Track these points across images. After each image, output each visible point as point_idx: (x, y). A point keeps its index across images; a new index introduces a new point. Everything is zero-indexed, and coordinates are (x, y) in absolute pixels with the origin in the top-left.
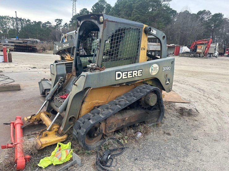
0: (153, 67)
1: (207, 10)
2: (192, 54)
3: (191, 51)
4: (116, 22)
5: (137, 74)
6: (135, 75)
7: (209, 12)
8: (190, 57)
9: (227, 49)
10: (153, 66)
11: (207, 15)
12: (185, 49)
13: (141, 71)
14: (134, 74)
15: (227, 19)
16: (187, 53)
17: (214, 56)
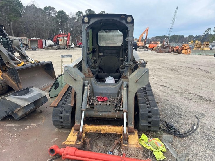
1: (52, 7)
2: (57, 47)
3: (54, 43)
7: (54, 8)
8: (55, 49)
9: (78, 41)
11: (53, 11)
12: (49, 42)
15: (68, 16)
16: (52, 46)
17: (72, 47)
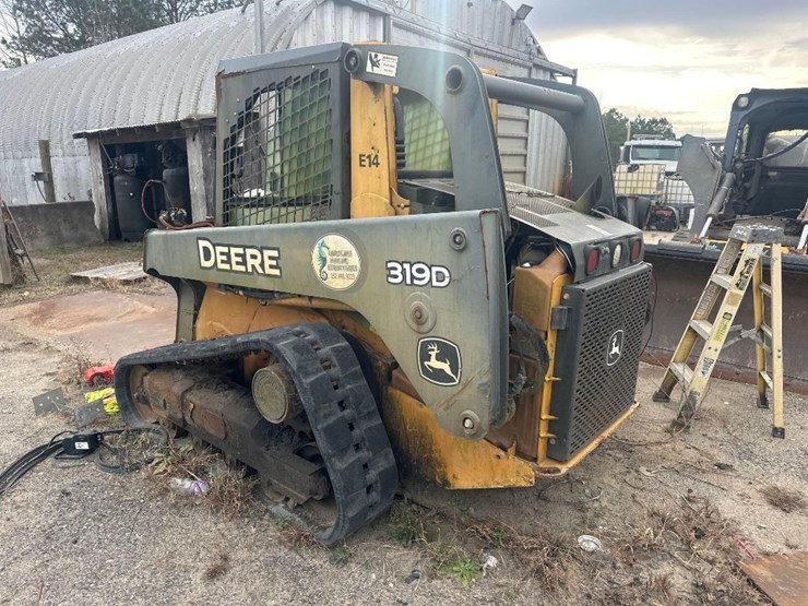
0: (324, 249)
4: (244, 73)
5: (262, 265)
6: (253, 266)
10: (323, 244)
13: (275, 254)
14: (250, 262)
